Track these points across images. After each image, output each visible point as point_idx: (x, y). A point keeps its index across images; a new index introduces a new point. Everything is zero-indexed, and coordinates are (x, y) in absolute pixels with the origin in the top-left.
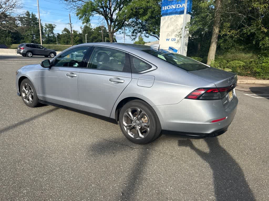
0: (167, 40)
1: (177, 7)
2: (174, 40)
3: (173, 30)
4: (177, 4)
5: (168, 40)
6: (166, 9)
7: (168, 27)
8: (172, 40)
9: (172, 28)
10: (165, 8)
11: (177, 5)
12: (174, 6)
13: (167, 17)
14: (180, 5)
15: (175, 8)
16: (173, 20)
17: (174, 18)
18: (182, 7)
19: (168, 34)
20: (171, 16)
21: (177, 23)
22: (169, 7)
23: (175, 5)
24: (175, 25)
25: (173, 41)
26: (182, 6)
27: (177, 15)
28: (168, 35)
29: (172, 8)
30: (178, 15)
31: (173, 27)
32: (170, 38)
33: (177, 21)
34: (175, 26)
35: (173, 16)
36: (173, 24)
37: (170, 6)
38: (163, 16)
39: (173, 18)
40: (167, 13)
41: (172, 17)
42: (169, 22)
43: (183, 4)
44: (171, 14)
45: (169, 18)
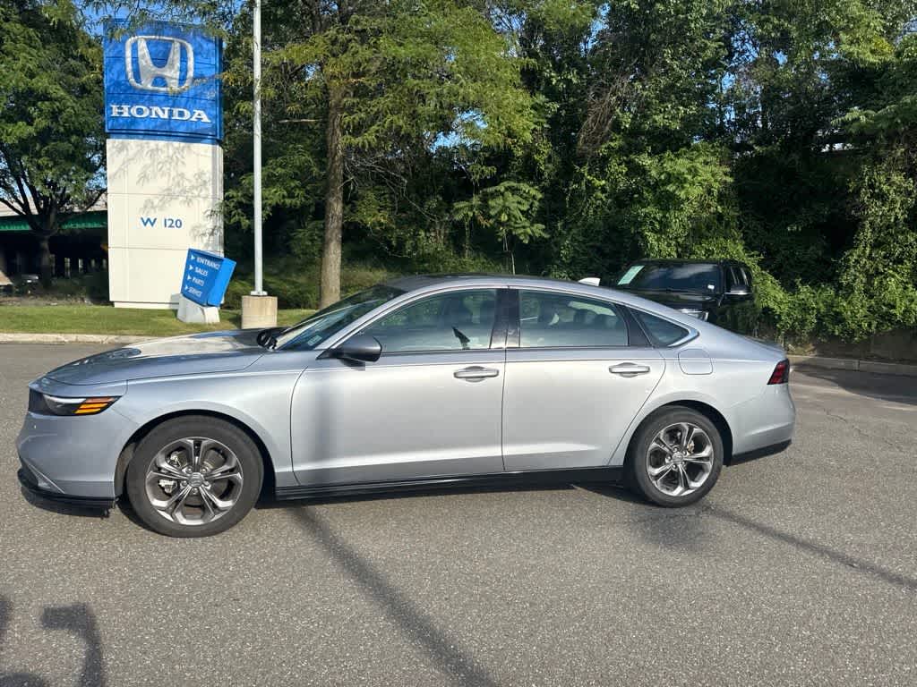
0: (145, 224)
1: (176, 117)
2: (174, 225)
3: (169, 189)
4: (173, 106)
5: (147, 222)
6: (126, 114)
7: (144, 177)
8: (169, 223)
9: (161, 183)
10: (120, 111)
11: (176, 111)
12: (163, 111)
13: (133, 144)
14: (187, 113)
15: (166, 116)
16: (163, 157)
17: (165, 149)
18: (193, 119)
19: (149, 201)
20: (152, 143)
21: (181, 169)
22: (140, 111)
23: (167, 109)
24: (173, 174)
25: (170, 226)
26: (196, 116)
27: (176, 144)
28: (149, 205)
29: (154, 116)
30: (182, 144)
31: (166, 179)
32: (159, 216)
33: (179, 163)
34: (174, 179)
35: (162, 143)
36: (164, 169)
37: (144, 108)
38: (115, 136)
39: (162, 152)
40: (133, 128)
41: (157, 145)
42: (148, 161)
43: (197, 112)
44: (150, 134)
45: (146, 150)
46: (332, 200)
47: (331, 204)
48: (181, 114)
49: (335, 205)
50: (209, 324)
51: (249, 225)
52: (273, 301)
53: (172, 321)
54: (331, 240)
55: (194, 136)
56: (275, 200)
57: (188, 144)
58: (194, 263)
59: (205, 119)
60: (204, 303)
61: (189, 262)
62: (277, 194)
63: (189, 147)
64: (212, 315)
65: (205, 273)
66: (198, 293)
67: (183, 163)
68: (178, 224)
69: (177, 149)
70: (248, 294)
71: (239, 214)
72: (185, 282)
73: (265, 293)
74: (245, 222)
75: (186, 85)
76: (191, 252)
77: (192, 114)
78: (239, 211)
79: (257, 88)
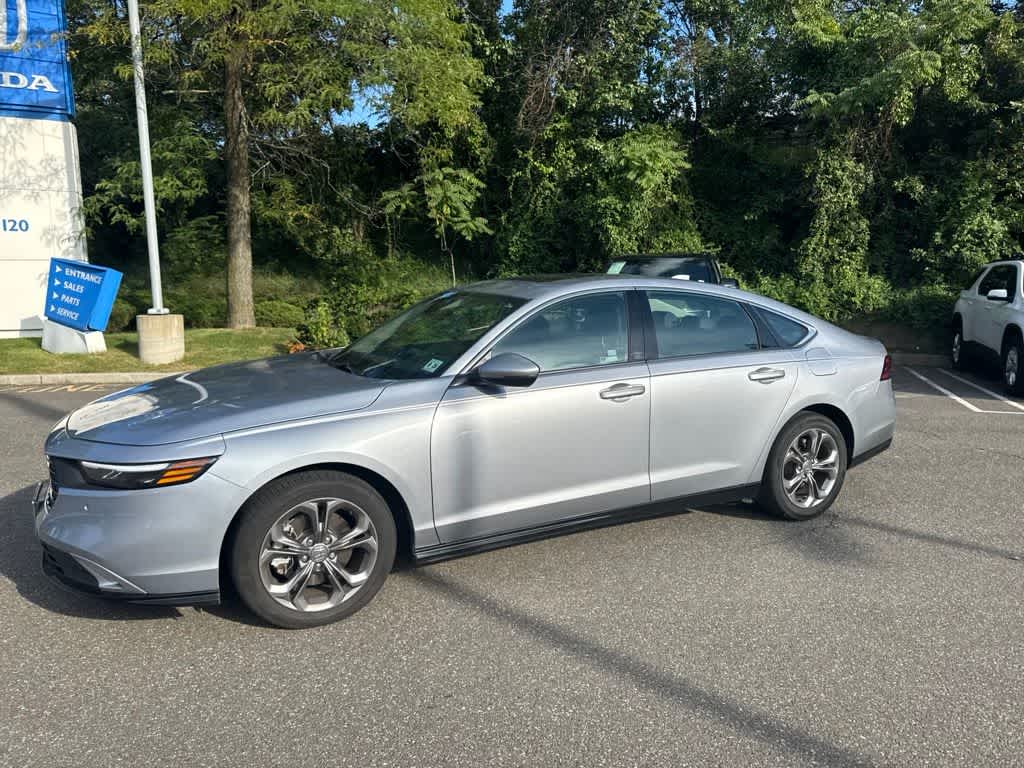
1: (7, 84)
2: (17, 227)
3: (5, 180)
8: (9, 225)
18: (33, 87)
21: (20, 153)
24: (10, 160)
25: (12, 229)
26: (35, 83)
27: (10, 120)
30: (20, 121)
33: (18, 146)
34: (11, 168)
43: (38, 78)
46: (236, 191)
47: (237, 197)
48: (14, 80)
49: (241, 197)
50: (92, 354)
51: (138, 226)
52: (178, 320)
53: (36, 352)
54: (238, 241)
55: (35, 110)
56: (168, 192)
57: (27, 120)
58: (62, 277)
59: (49, 87)
60: (83, 326)
61: (52, 275)
62: (171, 187)
63: (29, 124)
64: (96, 342)
65: (80, 289)
66: (73, 316)
67: (23, 145)
68: (24, 227)
69: (12, 126)
70: (146, 313)
71: (121, 212)
72: (49, 301)
73: (167, 311)
74: (132, 222)
75: (18, 41)
76: (55, 262)
77: (31, 80)
78: (121, 206)
79: (137, 51)
